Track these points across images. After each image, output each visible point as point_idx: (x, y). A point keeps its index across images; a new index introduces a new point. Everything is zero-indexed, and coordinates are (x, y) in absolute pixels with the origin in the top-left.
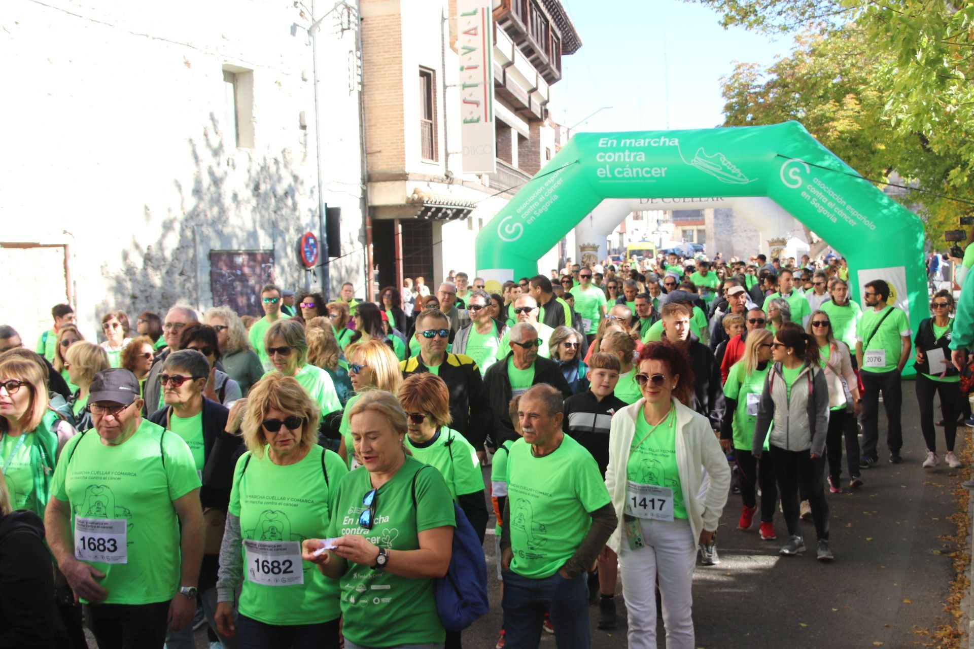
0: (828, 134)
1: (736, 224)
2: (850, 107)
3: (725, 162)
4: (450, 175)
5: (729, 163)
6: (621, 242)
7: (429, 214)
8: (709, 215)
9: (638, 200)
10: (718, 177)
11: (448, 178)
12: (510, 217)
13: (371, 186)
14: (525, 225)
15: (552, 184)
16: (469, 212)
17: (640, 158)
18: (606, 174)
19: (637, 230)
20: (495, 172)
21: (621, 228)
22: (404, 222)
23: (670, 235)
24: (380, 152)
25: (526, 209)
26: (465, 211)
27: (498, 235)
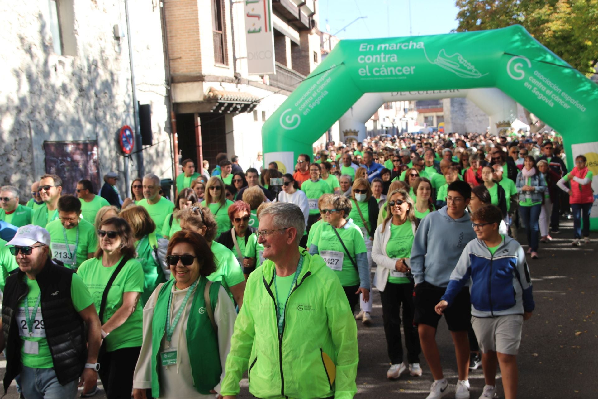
0: (544, 33)
1: (468, 111)
2: (562, 10)
3: (462, 61)
4: (238, 76)
5: (465, 61)
7: (223, 108)
8: (446, 103)
9: (389, 94)
10: (456, 73)
11: (237, 79)
12: (290, 110)
13: (174, 86)
14: (302, 116)
15: (323, 82)
16: (255, 106)
17: (393, 59)
18: (366, 73)
19: (388, 117)
20: (275, 73)
21: (375, 117)
22: (203, 116)
23: (414, 121)
24: (180, 58)
25: (302, 103)
26: (251, 106)
27: (280, 125)
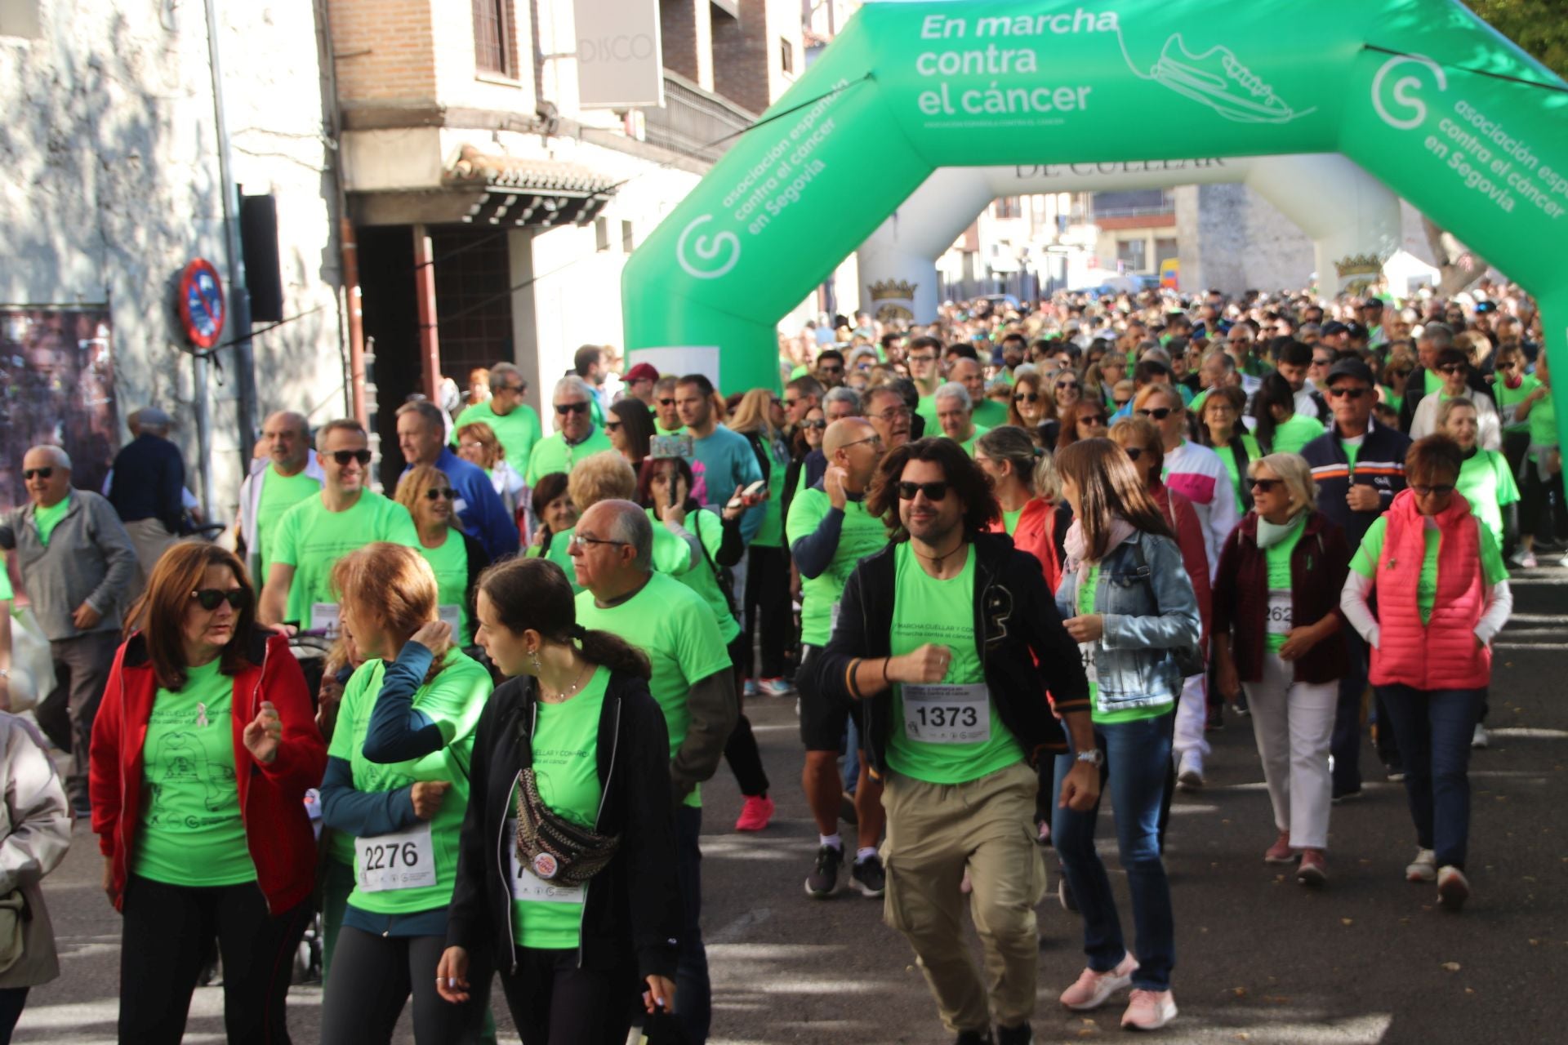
1: (1252, 223)
3: (1236, 69)
4: (549, 112)
5: (1245, 70)
6: (968, 273)
7: (501, 211)
8: (1186, 200)
9: (1011, 171)
10: (1217, 108)
11: (546, 121)
12: (707, 218)
13: (351, 143)
14: (745, 238)
15: (808, 134)
16: (599, 205)
17: (1025, 65)
18: (941, 107)
19: (1006, 242)
20: (663, 104)
21: (968, 241)
22: (440, 233)
23: (1088, 254)
24: (369, 53)
25: (744, 198)
26: (590, 204)
27: (677, 263)
